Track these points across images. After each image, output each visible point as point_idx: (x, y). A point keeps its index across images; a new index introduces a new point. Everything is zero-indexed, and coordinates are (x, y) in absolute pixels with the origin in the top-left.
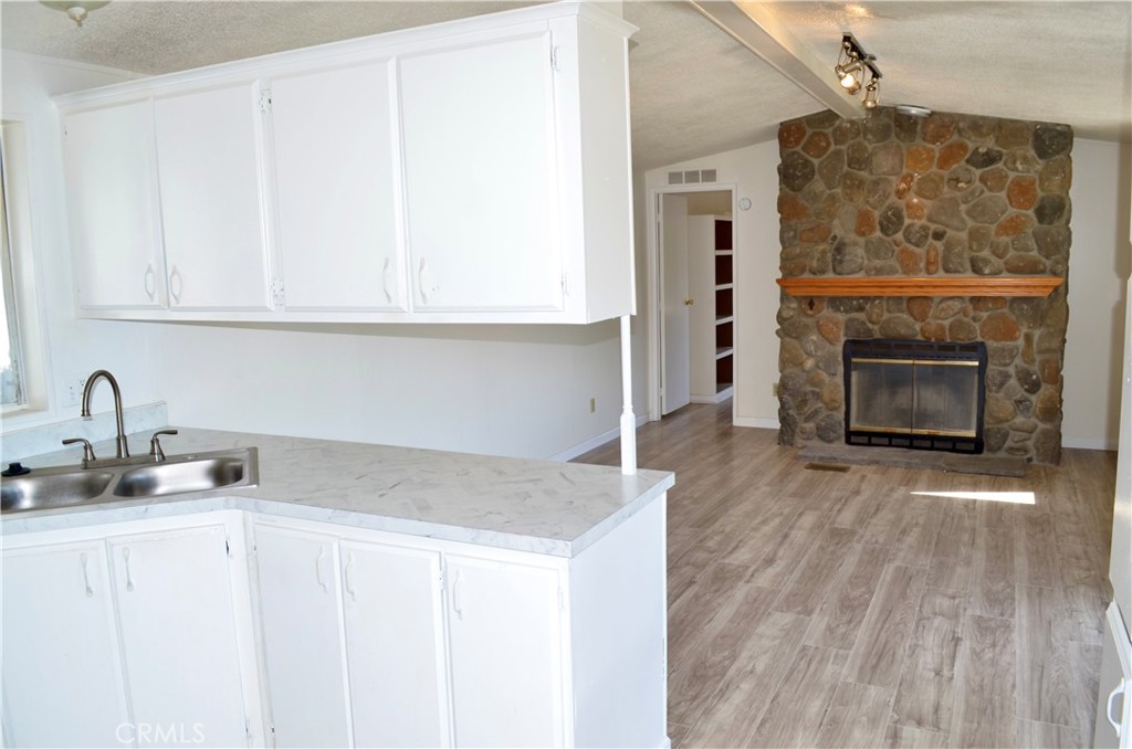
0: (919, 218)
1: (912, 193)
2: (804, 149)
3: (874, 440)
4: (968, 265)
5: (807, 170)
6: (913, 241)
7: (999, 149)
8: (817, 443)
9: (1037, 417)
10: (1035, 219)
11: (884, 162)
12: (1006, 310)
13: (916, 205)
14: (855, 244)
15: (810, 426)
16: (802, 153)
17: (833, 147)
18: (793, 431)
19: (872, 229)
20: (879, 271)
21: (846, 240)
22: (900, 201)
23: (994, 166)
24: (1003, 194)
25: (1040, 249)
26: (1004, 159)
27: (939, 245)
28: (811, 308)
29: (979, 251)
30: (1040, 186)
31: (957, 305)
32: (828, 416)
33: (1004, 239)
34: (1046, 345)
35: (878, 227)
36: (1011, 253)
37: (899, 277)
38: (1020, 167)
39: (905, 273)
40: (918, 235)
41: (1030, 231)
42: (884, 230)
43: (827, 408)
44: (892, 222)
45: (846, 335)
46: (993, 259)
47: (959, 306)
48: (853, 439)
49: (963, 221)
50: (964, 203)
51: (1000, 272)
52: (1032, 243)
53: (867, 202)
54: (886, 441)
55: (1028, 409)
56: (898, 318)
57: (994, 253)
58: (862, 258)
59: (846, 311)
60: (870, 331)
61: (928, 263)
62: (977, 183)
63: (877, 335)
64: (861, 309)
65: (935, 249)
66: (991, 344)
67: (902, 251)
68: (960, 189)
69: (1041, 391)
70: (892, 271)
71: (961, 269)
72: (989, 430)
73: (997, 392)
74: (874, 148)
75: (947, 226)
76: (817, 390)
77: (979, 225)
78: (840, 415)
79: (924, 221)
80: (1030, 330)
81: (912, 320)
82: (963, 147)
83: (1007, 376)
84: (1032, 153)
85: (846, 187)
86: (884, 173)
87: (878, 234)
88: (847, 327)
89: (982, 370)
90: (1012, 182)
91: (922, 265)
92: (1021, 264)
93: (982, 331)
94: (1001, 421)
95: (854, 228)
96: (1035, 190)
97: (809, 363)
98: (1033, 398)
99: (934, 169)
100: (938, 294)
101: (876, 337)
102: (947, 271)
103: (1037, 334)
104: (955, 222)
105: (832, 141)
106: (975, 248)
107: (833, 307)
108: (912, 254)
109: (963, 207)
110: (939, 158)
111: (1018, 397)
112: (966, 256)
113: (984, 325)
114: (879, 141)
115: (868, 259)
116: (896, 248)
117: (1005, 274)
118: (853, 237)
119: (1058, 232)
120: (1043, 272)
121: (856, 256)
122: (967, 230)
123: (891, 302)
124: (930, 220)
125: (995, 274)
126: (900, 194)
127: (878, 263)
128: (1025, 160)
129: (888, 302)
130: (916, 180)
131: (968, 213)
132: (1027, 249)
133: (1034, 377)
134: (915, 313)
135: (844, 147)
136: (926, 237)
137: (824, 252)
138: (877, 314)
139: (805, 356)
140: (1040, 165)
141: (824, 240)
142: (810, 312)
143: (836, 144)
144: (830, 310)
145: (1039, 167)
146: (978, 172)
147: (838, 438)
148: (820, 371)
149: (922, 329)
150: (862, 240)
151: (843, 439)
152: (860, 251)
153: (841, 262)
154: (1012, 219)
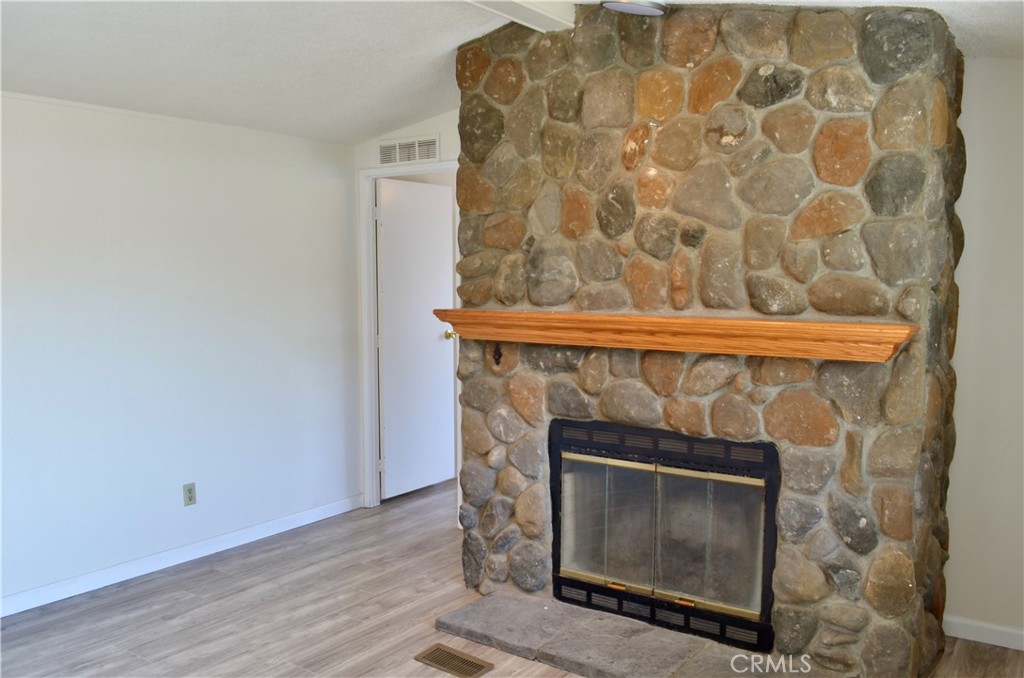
0: (659, 204)
1: (648, 159)
2: (486, 89)
3: (596, 598)
4: (742, 294)
5: (490, 126)
6: (647, 246)
7: (795, 66)
8: (508, 590)
9: (869, 601)
10: (866, 206)
11: (603, 104)
12: (809, 384)
13: (654, 180)
14: (561, 251)
15: (499, 559)
16: (486, 96)
17: (528, 84)
18: (479, 565)
19: (585, 226)
20: (595, 302)
21: (546, 246)
22: (629, 174)
23: (786, 102)
24: (805, 155)
25: (875, 265)
26: (804, 84)
27: (692, 254)
28: (498, 363)
29: (761, 267)
30: (874, 137)
31: (721, 370)
32: (526, 547)
33: (809, 245)
34: (886, 460)
35: (596, 223)
36: (820, 273)
37: (628, 314)
38: (833, 100)
39: (637, 306)
40: (655, 236)
41: (856, 228)
42: (604, 227)
43: (524, 534)
44: (617, 212)
45: (550, 411)
46: (787, 283)
47: (727, 372)
48: (566, 591)
49: (732, 209)
50: (733, 174)
51: (801, 311)
52: (859, 253)
53: (579, 177)
54: (613, 603)
55: (851, 584)
56: (625, 387)
57: (787, 270)
58: (571, 276)
59: (548, 369)
60: (583, 406)
61: (673, 289)
62: (759, 136)
63: (597, 416)
64: (571, 368)
65: (685, 262)
66: (787, 450)
67: (633, 266)
68: (726, 149)
69: (878, 550)
70: (615, 303)
71: (730, 302)
72: (780, 613)
73: (794, 543)
74: (589, 79)
75: (706, 219)
76: (510, 500)
77: (764, 216)
78: (544, 549)
79: (667, 211)
80: (858, 428)
81: (649, 392)
82: (731, 68)
83: (813, 515)
84: (859, 71)
85: (544, 151)
86: (601, 125)
87: (596, 234)
88: (550, 398)
89: (771, 494)
90: (821, 132)
91: (663, 292)
92: (838, 295)
93: (767, 423)
94: (801, 601)
95: (558, 224)
96: (865, 145)
97: (497, 455)
98: (863, 562)
99: (685, 113)
100: (692, 349)
101: (595, 418)
102: (707, 304)
103: (870, 436)
104: (720, 213)
105: (525, 73)
106: (753, 260)
107: (529, 361)
108: (649, 270)
109: (733, 183)
110: (690, 92)
111: (832, 558)
112: (739, 276)
113: (769, 411)
114: (595, 68)
115: (581, 280)
116: (624, 260)
117: (810, 314)
118: (558, 240)
119: (909, 229)
120: (880, 312)
121: (560, 272)
122: (742, 228)
123: (615, 358)
124: (677, 208)
125: (789, 312)
126: (628, 161)
127: (595, 287)
128: (844, 86)
129: (610, 357)
130: (654, 135)
131: (742, 193)
132: (849, 265)
133: (863, 522)
134: (654, 380)
135: (542, 83)
136: (670, 240)
137: (514, 266)
138: (593, 377)
139: (493, 441)
140: (873, 93)
141: (516, 246)
142: (496, 368)
143: (532, 79)
144: (527, 365)
145: (872, 99)
146: (758, 115)
147: (542, 587)
148: (512, 470)
149: (665, 410)
150: (569, 244)
151: (550, 588)
152: (568, 265)
153: (537, 283)
154: (821, 207)
